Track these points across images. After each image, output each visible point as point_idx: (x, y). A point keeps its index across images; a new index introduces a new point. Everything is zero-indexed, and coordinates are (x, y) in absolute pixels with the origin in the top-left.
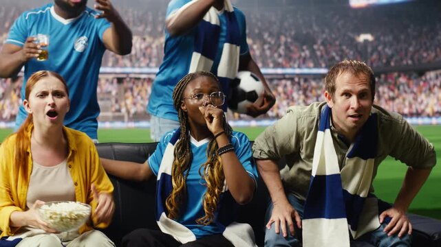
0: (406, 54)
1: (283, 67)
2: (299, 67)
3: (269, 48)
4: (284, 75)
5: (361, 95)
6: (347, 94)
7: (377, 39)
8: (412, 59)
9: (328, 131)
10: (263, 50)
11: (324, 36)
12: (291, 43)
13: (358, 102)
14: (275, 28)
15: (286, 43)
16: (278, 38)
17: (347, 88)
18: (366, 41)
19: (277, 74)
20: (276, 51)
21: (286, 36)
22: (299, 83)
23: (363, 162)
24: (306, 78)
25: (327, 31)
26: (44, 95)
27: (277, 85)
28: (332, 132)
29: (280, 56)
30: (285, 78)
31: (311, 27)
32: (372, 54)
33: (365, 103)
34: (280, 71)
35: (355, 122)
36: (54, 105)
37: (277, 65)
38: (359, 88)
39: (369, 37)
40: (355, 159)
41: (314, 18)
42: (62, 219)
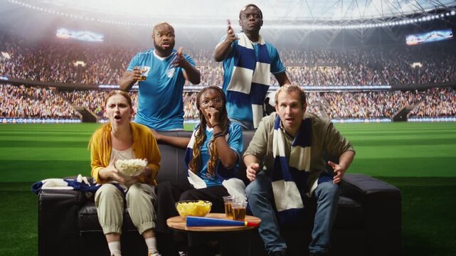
0: (445, 75)
1: (361, 85)
2: (372, 85)
3: (352, 73)
4: (362, 89)
5: (293, 106)
6: (284, 105)
7: (425, 65)
8: (448, 78)
9: (279, 129)
10: (349, 74)
11: (389, 64)
12: (367, 69)
13: (290, 110)
14: (356, 60)
15: (363, 70)
16: (358, 66)
17: (284, 101)
18: (417, 67)
19: (358, 89)
20: (356, 75)
21: (363, 65)
22: (372, 96)
23: (302, 149)
24: (377, 92)
25: (390, 61)
26: (113, 106)
27: (358, 96)
28: (282, 130)
29: (360, 78)
30: (363, 92)
31: (380, 58)
32: (421, 76)
33: (296, 110)
34: (359, 87)
35: (290, 123)
36: (118, 112)
37: (358, 83)
38: (291, 101)
39: (419, 65)
40: (297, 147)
41: (382, 53)
42: (129, 167)
